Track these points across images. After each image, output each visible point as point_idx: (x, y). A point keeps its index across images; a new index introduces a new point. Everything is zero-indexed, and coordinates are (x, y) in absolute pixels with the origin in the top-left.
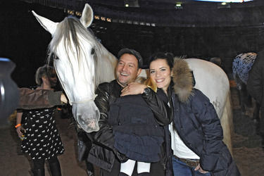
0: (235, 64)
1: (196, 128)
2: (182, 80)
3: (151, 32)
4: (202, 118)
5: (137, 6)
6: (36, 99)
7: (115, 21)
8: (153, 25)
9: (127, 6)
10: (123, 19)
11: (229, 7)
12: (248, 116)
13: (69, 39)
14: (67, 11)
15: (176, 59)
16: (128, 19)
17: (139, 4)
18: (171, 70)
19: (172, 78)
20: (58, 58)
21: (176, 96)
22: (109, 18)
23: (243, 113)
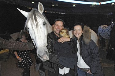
0: (99, 30)
1: (90, 55)
2: (87, 35)
3: (63, 16)
4: (93, 51)
5: (57, 6)
6: (23, 46)
7: (48, 12)
8: (64, 14)
9: (53, 6)
10: (52, 11)
11: (95, 6)
12: (104, 51)
13: (33, 20)
14: (28, 8)
15: (85, 26)
16: (54, 11)
17: (58, 5)
18: (83, 30)
19: (82, 34)
20: (28, 28)
21: (84, 41)
22: (46, 11)
23: (102, 50)
